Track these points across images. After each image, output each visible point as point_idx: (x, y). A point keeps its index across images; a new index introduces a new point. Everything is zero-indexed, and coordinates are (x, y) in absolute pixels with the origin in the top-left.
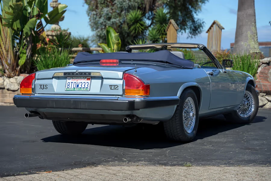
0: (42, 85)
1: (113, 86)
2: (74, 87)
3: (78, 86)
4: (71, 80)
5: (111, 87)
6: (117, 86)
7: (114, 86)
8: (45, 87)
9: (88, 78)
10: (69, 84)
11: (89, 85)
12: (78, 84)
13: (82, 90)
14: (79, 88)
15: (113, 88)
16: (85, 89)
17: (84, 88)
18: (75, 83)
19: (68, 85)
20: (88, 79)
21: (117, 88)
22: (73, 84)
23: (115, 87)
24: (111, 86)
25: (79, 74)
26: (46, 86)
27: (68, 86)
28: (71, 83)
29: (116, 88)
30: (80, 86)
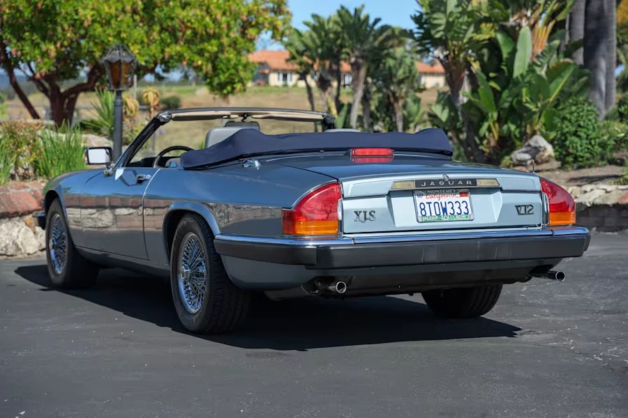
0: (360, 212)
1: (523, 208)
2: (438, 213)
3: (445, 210)
4: (424, 197)
5: (519, 208)
6: (530, 207)
7: (525, 206)
8: (368, 216)
9: (461, 191)
10: (422, 207)
11: (469, 207)
12: (444, 206)
13: (458, 217)
14: (449, 214)
15: (523, 211)
16: (464, 217)
17: (460, 214)
18: (436, 205)
19: (422, 210)
20: (461, 194)
21: (530, 212)
22: (432, 205)
23: (527, 209)
24: (519, 206)
25: (451, 183)
26: (372, 213)
27: (423, 212)
28: (427, 206)
29: (528, 212)
30: (449, 211)
